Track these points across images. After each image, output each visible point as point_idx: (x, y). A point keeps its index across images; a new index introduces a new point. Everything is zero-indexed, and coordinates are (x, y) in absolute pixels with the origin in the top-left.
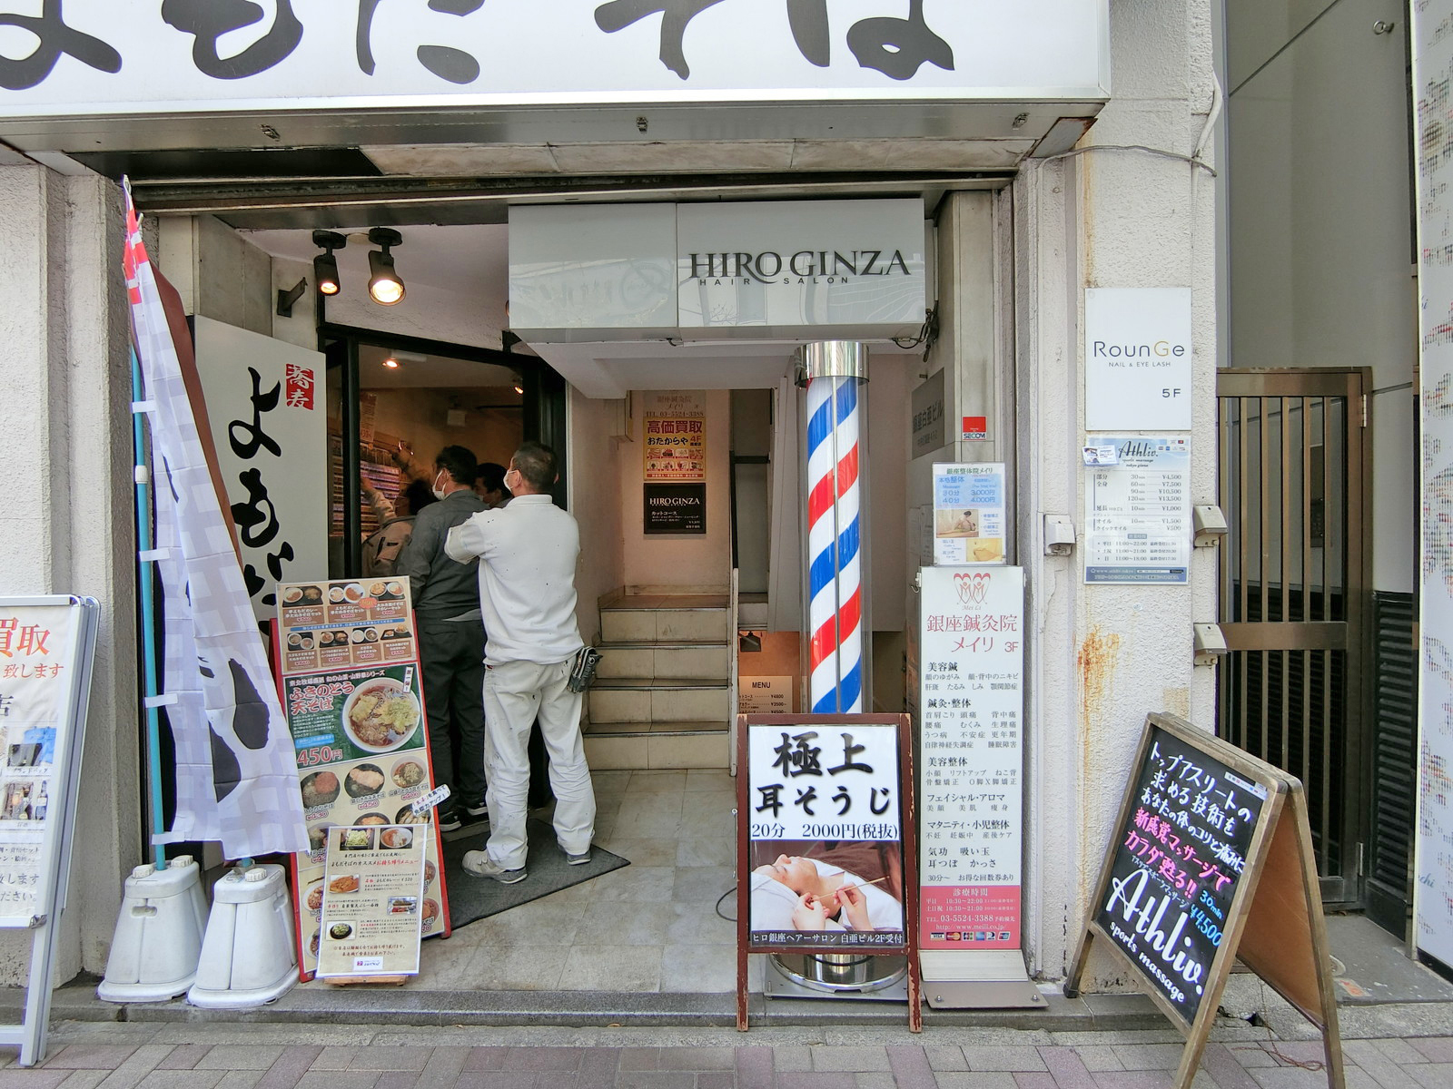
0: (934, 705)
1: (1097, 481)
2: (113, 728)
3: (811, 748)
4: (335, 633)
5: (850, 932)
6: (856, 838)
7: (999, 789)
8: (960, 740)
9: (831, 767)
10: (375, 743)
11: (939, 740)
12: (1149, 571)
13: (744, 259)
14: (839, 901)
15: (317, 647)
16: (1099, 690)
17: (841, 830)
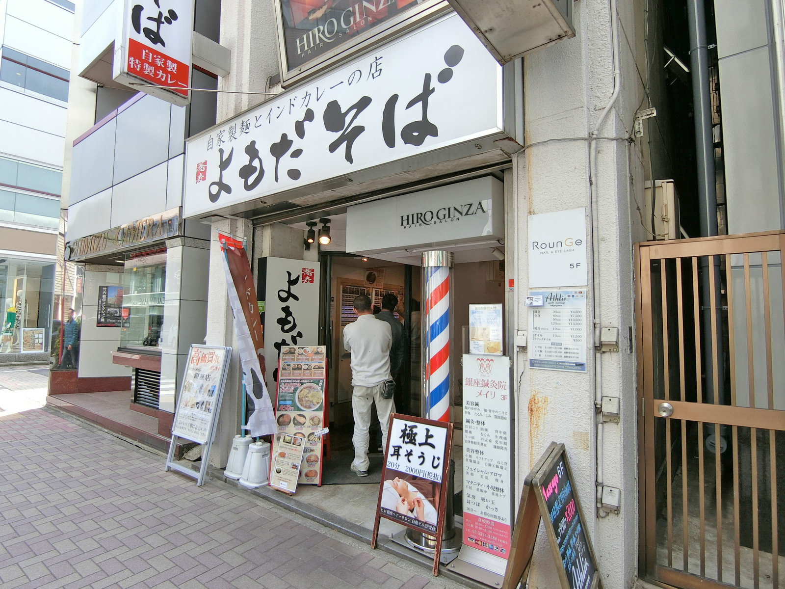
0: (469, 422)
1: (535, 314)
2: (237, 389)
3: (414, 432)
4: (298, 365)
5: (416, 519)
6: (424, 477)
7: (499, 471)
8: (480, 442)
9: (420, 442)
10: (306, 407)
11: (471, 440)
12: (564, 364)
13: (419, 215)
14: (414, 504)
15: (291, 370)
16: (537, 426)
17: (420, 472)
